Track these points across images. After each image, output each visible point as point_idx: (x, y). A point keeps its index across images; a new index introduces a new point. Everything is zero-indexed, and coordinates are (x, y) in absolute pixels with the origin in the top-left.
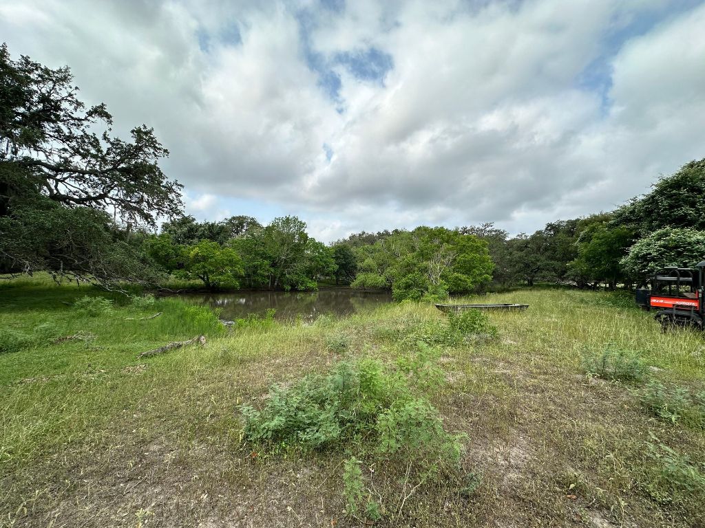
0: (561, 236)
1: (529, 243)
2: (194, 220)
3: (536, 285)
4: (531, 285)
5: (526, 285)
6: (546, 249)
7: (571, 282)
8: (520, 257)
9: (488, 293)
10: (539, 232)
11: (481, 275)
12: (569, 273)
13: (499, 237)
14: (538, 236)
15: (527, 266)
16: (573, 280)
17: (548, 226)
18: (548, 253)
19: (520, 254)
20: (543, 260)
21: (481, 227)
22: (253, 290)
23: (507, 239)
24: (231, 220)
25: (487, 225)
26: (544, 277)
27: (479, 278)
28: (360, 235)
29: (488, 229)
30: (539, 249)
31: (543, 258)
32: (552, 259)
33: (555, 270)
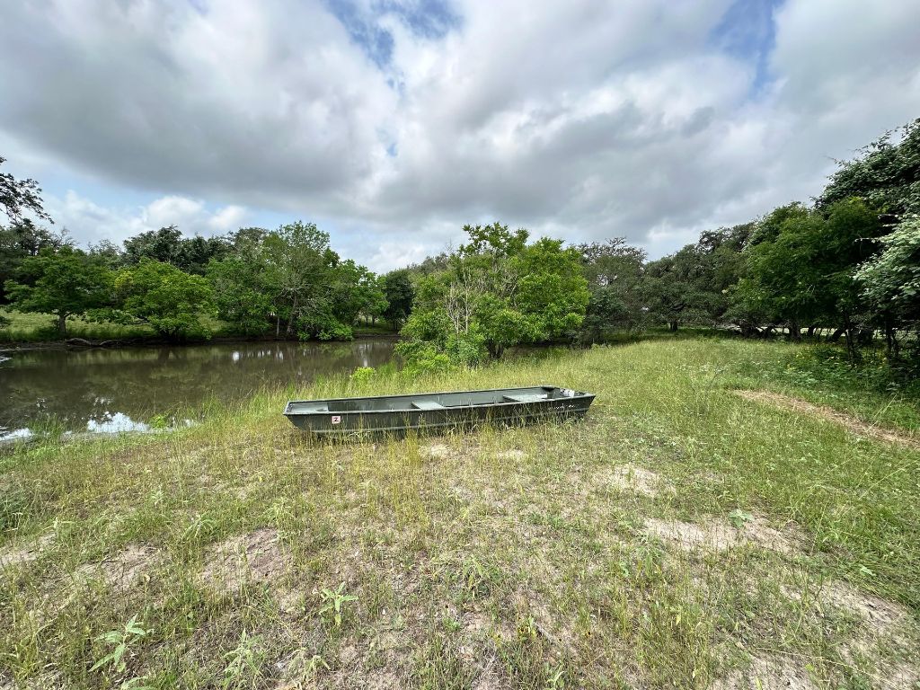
0: (723, 251)
1: (673, 264)
3: (685, 331)
4: (675, 331)
5: (667, 331)
6: (698, 274)
7: (733, 326)
8: (655, 287)
10: (691, 247)
12: (730, 311)
13: (633, 259)
14: (686, 255)
15: (666, 300)
16: (736, 323)
17: (704, 237)
18: (700, 281)
19: (656, 281)
20: (691, 290)
21: (608, 245)
23: (645, 262)
25: (617, 241)
26: (689, 319)
29: (617, 247)
30: (687, 271)
31: (691, 288)
32: (704, 289)
33: (708, 307)
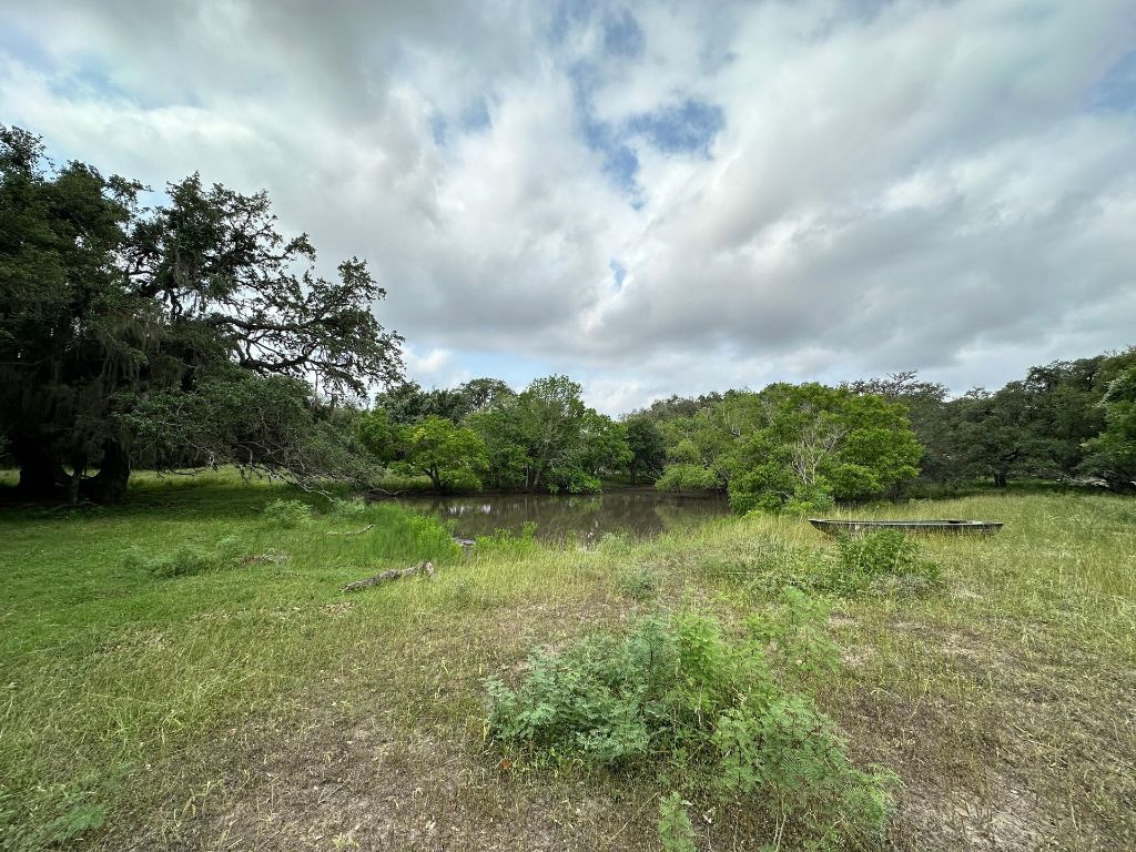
0: (1063, 389)
1: (994, 406)
2: (418, 387)
3: (1013, 486)
4: (1001, 485)
5: (990, 485)
6: (1032, 417)
7: (1092, 479)
8: (974, 433)
9: (912, 500)
10: (1015, 385)
11: (896, 466)
12: (1087, 461)
13: (927, 398)
14: (1011, 394)
15: (992, 448)
16: (1099, 476)
17: (1033, 373)
18: (1038, 424)
19: (974, 426)
20: (1025, 438)
21: (891, 381)
22: (501, 493)
23: (946, 400)
24: (470, 385)
25: (904, 376)
26: (1030, 470)
27: (891, 472)
28: (669, 401)
29: (905, 383)
30: (1015, 416)
31: (1025, 434)
32: (1045, 435)
33: (1053, 455)
